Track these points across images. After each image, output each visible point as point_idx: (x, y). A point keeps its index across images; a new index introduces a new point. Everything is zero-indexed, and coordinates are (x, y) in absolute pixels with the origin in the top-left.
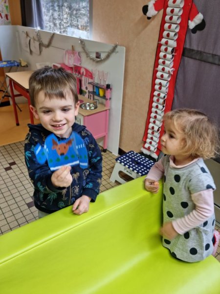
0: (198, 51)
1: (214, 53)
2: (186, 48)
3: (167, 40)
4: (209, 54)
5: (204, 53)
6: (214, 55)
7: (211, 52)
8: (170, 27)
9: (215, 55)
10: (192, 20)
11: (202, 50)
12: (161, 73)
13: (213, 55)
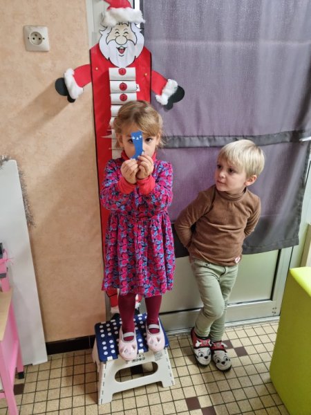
0: (174, 136)
1: (200, 134)
4: (193, 136)
5: (184, 136)
6: (200, 137)
7: (195, 134)
9: (202, 136)
11: (180, 134)
13: (198, 136)
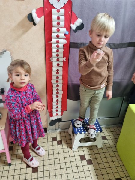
2: (71, 43)
3: (57, 39)
8: (58, 30)
10: (73, 24)
12: (57, 63)
